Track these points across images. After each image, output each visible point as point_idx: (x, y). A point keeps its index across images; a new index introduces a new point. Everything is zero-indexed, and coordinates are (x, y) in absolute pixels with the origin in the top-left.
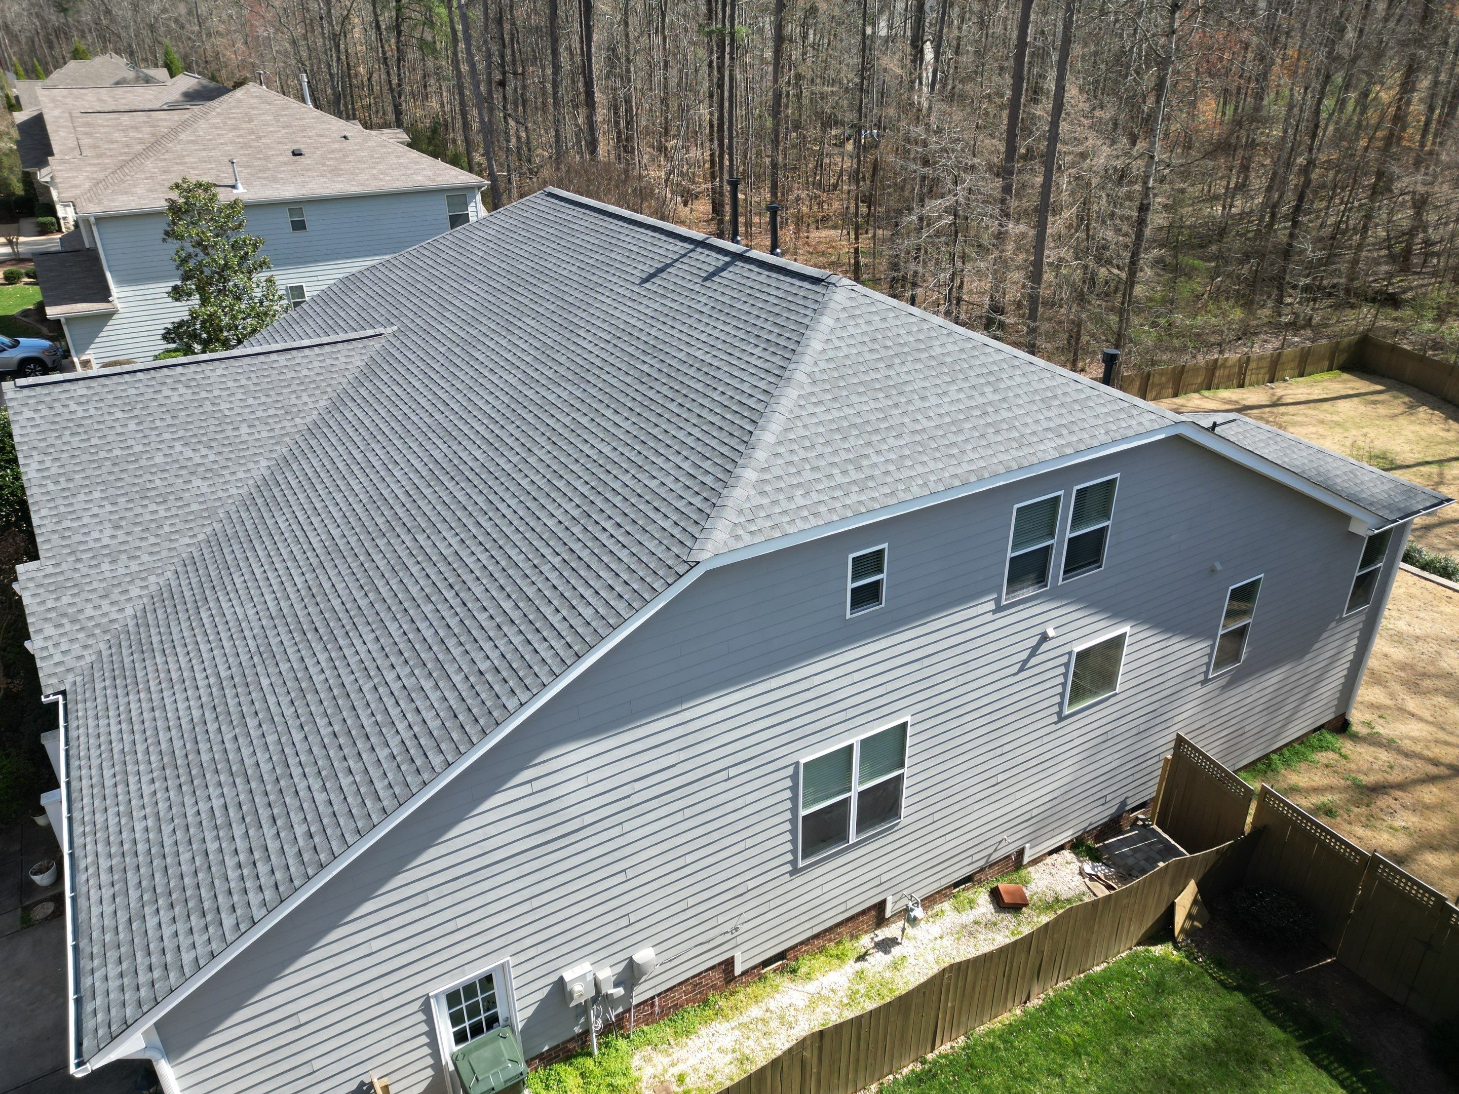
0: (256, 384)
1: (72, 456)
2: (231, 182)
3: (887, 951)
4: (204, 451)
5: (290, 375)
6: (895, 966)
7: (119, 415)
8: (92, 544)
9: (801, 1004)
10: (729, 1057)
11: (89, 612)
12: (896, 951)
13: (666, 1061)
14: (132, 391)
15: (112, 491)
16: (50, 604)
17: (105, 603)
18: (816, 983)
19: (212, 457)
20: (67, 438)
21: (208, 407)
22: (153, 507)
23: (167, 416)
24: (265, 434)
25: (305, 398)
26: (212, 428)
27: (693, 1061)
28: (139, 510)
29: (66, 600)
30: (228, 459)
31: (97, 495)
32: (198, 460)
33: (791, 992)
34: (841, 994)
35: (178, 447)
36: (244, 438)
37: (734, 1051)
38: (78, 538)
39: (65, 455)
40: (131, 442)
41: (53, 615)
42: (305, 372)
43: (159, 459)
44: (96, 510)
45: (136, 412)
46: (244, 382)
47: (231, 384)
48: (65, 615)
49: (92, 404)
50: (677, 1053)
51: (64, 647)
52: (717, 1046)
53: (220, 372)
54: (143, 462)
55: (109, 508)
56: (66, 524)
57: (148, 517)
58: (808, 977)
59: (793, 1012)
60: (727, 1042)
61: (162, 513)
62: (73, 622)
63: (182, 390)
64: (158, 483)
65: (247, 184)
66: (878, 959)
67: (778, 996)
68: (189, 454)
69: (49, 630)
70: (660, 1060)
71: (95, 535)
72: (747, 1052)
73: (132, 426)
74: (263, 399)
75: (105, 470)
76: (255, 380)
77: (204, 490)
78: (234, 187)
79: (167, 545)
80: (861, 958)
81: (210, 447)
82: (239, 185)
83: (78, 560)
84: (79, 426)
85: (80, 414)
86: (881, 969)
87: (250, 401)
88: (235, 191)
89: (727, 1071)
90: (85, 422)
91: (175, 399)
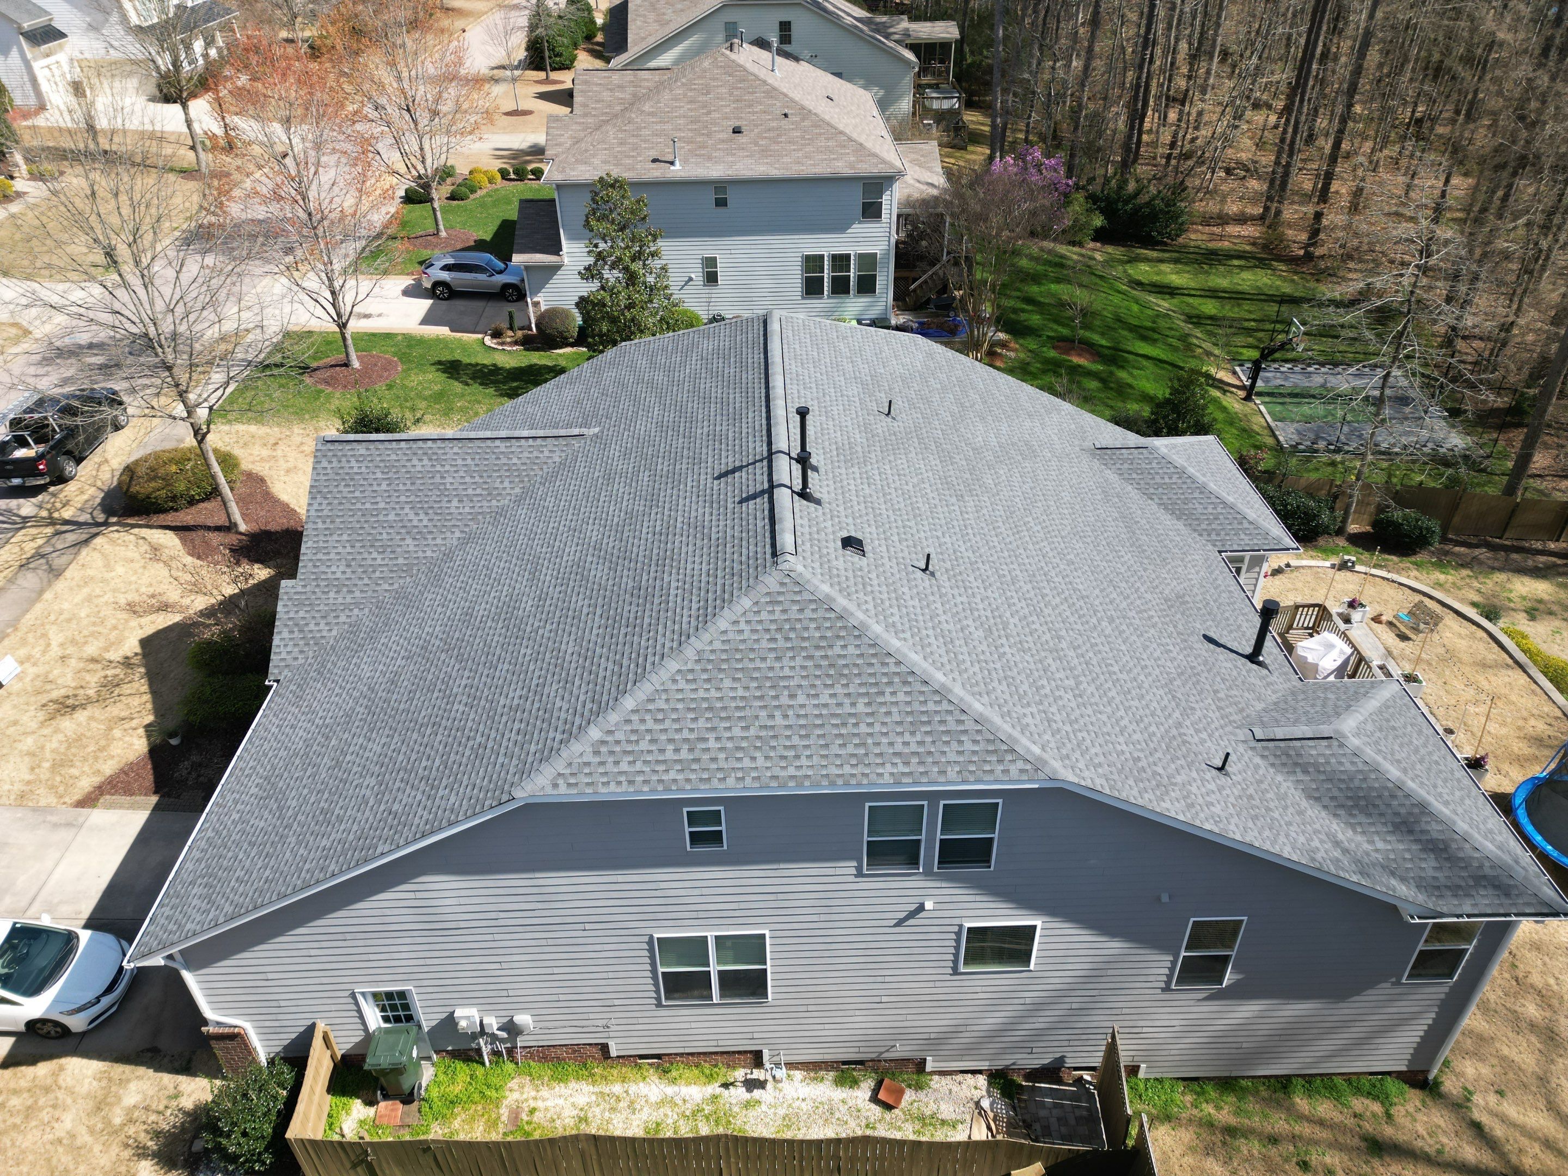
0: (477, 465)
1: (340, 504)
2: (670, 158)
3: (749, 1090)
4: (422, 516)
5: (504, 461)
6: (747, 1105)
7: (379, 475)
8: (330, 576)
9: (653, 1099)
10: (575, 1113)
11: (312, 627)
12: (757, 1093)
13: (533, 1093)
14: (394, 457)
15: (355, 537)
16: (292, 615)
17: (323, 622)
18: (676, 1088)
19: (425, 522)
20: (341, 488)
21: (437, 479)
22: (375, 555)
23: (408, 482)
24: (467, 510)
25: (506, 484)
26: (434, 498)
27: (549, 1104)
28: (366, 555)
29: (301, 614)
30: (435, 526)
31: (345, 537)
32: (415, 523)
33: (653, 1086)
34: (688, 1105)
35: (407, 510)
36: (452, 510)
37: (581, 1109)
38: (323, 568)
39: (336, 502)
40: (379, 499)
41: (290, 623)
42: (515, 461)
43: (392, 517)
44: (340, 550)
45: (390, 475)
46: (469, 462)
47: (460, 462)
48: (297, 625)
49: (366, 463)
50: (545, 1092)
51: (289, 649)
52: (572, 1100)
53: (456, 450)
54: (381, 518)
55: (349, 549)
56: (320, 556)
57: (369, 562)
58: (674, 1081)
59: (643, 1103)
60: (582, 1100)
61: (379, 561)
62: (301, 631)
63: (426, 462)
64: (385, 536)
65: (685, 162)
66: (739, 1093)
67: (641, 1085)
68: (412, 516)
69: (285, 635)
70: (529, 1092)
71: (334, 569)
72: (590, 1115)
73: (384, 487)
74: (477, 479)
75: (356, 518)
76: (477, 462)
77: (411, 548)
78: (672, 163)
79: (373, 587)
80: (726, 1086)
81: (427, 514)
82: (677, 163)
83: (318, 586)
84: (352, 479)
85: (356, 470)
86: (734, 1102)
87: (468, 479)
88: (672, 168)
89: (567, 1121)
90: (357, 477)
91: (418, 468)
